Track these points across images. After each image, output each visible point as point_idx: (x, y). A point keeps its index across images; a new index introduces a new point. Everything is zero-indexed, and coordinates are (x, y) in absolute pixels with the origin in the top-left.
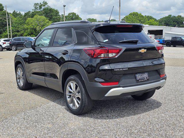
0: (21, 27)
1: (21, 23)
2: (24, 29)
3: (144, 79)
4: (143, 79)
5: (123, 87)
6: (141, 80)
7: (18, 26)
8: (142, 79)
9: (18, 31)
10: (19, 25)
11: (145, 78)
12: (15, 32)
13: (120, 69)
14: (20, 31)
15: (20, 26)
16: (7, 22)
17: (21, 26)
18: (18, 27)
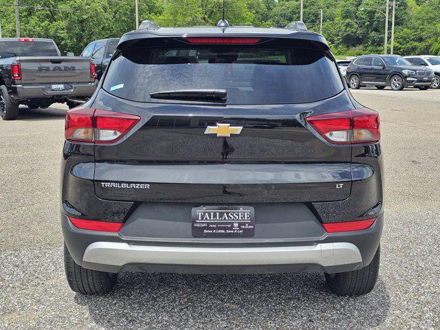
0: (430, 28)
1: (431, 18)
2: (434, 34)
3: (231, 229)
4: (225, 229)
5: (129, 242)
6: (212, 229)
7: (421, 27)
8: (221, 228)
9: (421, 40)
10: (426, 23)
11: (236, 225)
12: (413, 40)
13: (121, 182)
14: (426, 38)
15: (427, 26)
16: (387, 17)
17: (429, 26)
18: (421, 29)
